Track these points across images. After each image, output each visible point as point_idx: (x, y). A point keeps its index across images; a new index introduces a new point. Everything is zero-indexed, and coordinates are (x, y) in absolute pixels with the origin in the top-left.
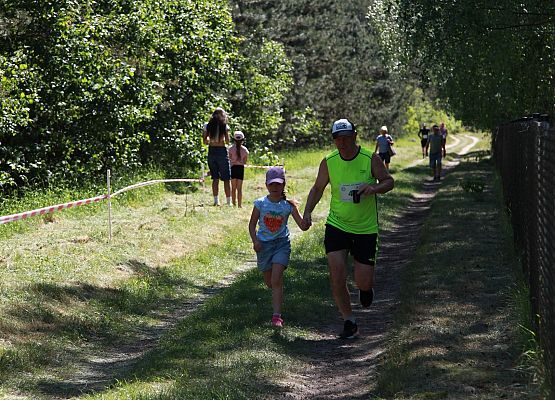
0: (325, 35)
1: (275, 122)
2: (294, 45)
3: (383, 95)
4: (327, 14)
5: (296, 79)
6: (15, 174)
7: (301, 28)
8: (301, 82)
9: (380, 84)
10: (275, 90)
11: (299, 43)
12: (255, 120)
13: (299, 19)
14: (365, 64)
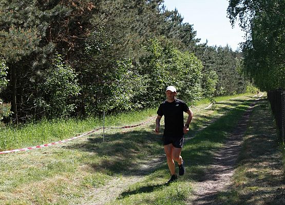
1: (214, 90)
3: (241, 83)
4: (227, 65)
5: (220, 80)
6: (143, 105)
7: (220, 68)
8: (221, 80)
9: (240, 81)
10: (214, 82)
11: (220, 71)
12: (208, 90)
13: (221, 66)
14: (236, 76)
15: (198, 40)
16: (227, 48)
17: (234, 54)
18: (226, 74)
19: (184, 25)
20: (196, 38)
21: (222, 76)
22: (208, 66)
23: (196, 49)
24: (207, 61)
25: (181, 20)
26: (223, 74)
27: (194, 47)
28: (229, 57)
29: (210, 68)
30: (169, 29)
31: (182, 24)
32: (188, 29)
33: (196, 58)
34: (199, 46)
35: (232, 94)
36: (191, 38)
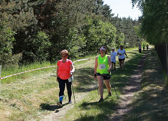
0: (130, 32)
2: (125, 33)
3: (138, 40)
4: (130, 29)
7: (126, 31)
9: (138, 39)
14: (136, 36)
15: (113, 15)
16: (129, 18)
17: (134, 22)
18: (129, 35)
19: (104, 6)
20: (111, 13)
21: (127, 36)
22: (119, 30)
23: (112, 20)
24: (118, 27)
25: (103, 3)
26: (128, 35)
27: (111, 19)
28: (131, 24)
29: (120, 31)
30: (97, 9)
31: (103, 5)
32: (107, 8)
33: (112, 26)
34: (113, 18)
35: (133, 47)
36: (109, 13)
